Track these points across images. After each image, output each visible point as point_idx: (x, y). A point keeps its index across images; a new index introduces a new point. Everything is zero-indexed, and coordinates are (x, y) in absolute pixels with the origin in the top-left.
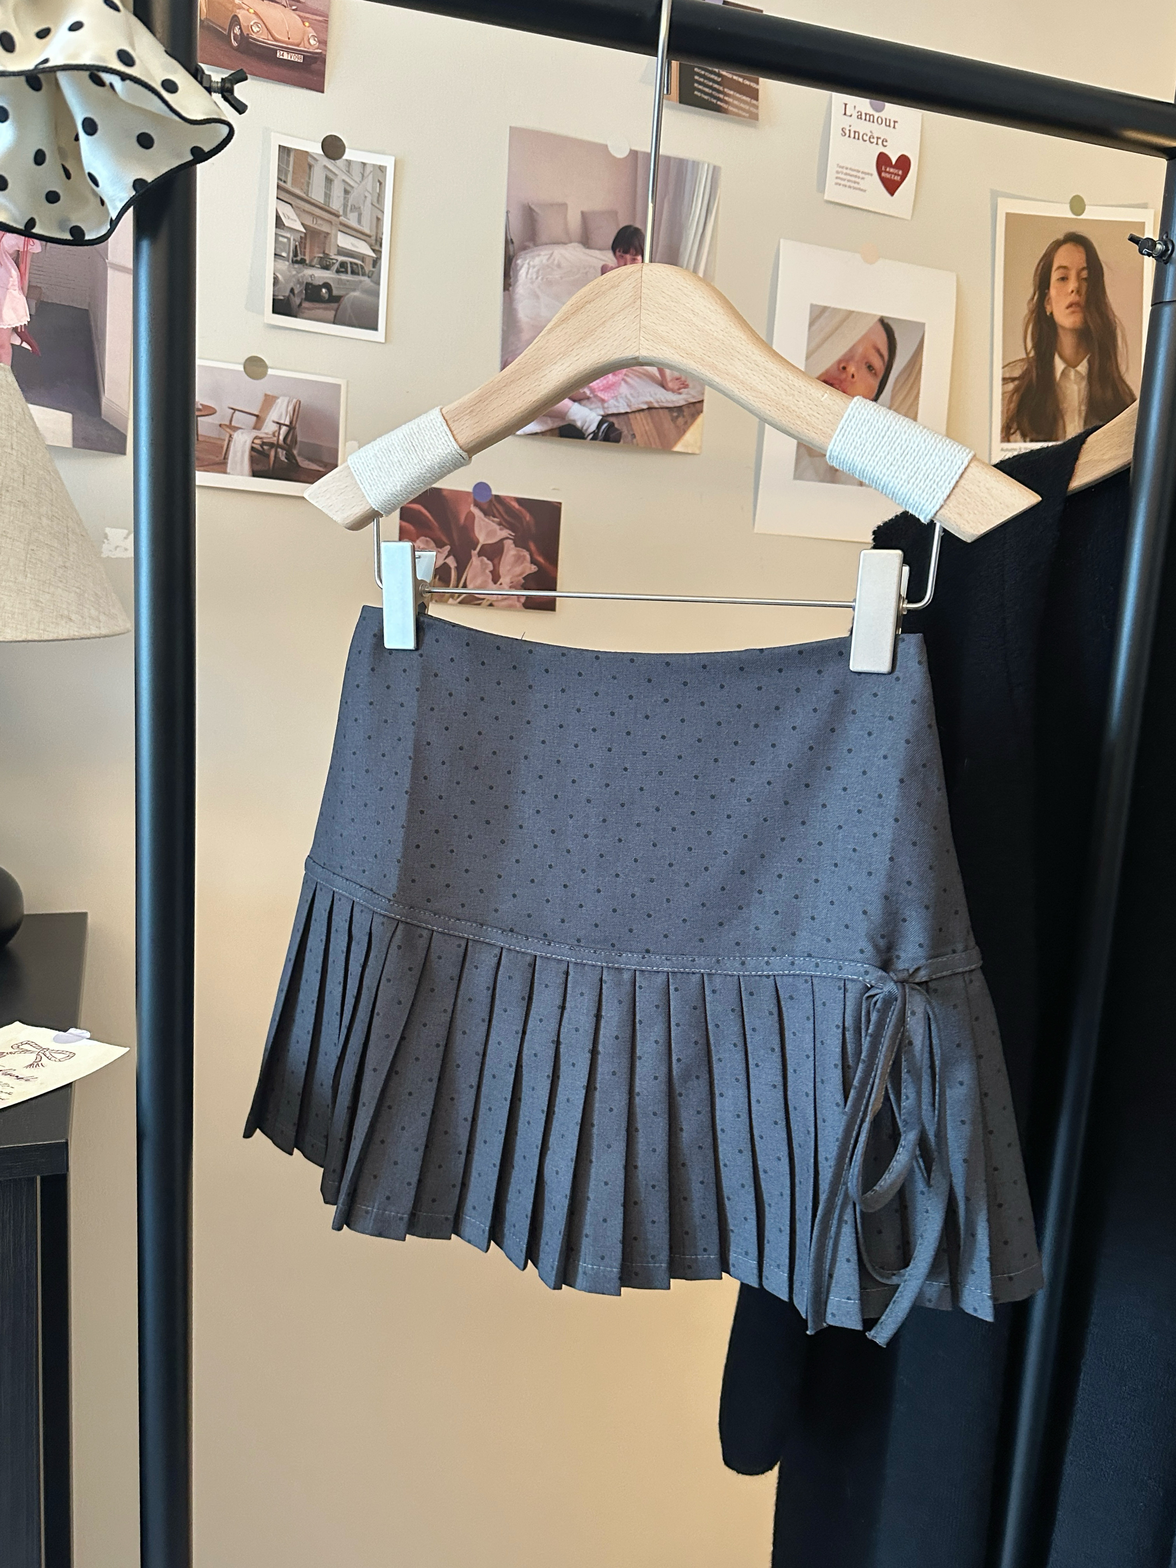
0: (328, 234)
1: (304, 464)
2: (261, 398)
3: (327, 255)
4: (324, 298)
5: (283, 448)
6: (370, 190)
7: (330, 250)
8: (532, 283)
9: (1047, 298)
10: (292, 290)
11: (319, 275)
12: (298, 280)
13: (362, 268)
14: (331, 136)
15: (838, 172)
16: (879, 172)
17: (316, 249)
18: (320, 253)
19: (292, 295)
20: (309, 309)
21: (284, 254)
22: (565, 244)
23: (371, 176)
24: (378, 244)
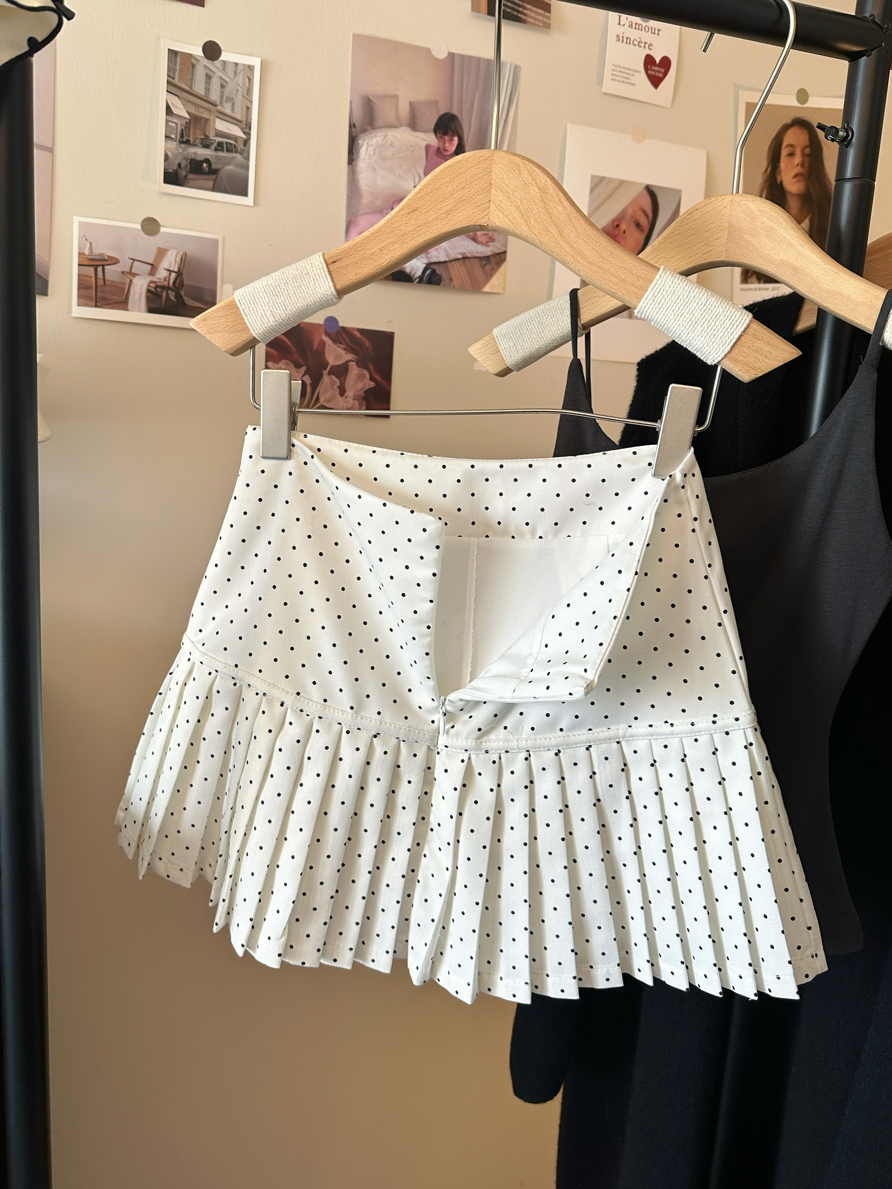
0: (208, 120)
1: (190, 302)
2: (155, 251)
3: (207, 137)
4: (204, 170)
5: (172, 290)
6: (241, 84)
7: (209, 133)
9: (778, 170)
10: (179, 165)
11: (201, 153)
12: (184, 157)
13: (235, 146)
14: (210, 41)
15: (613, 70)
16: (646, 69)
18: (201, 135)
19: (179, 169)
20: (191, 179)
21: (173, 136)
22: (396, 127)
23: (241, 74)
24: (248, 127)
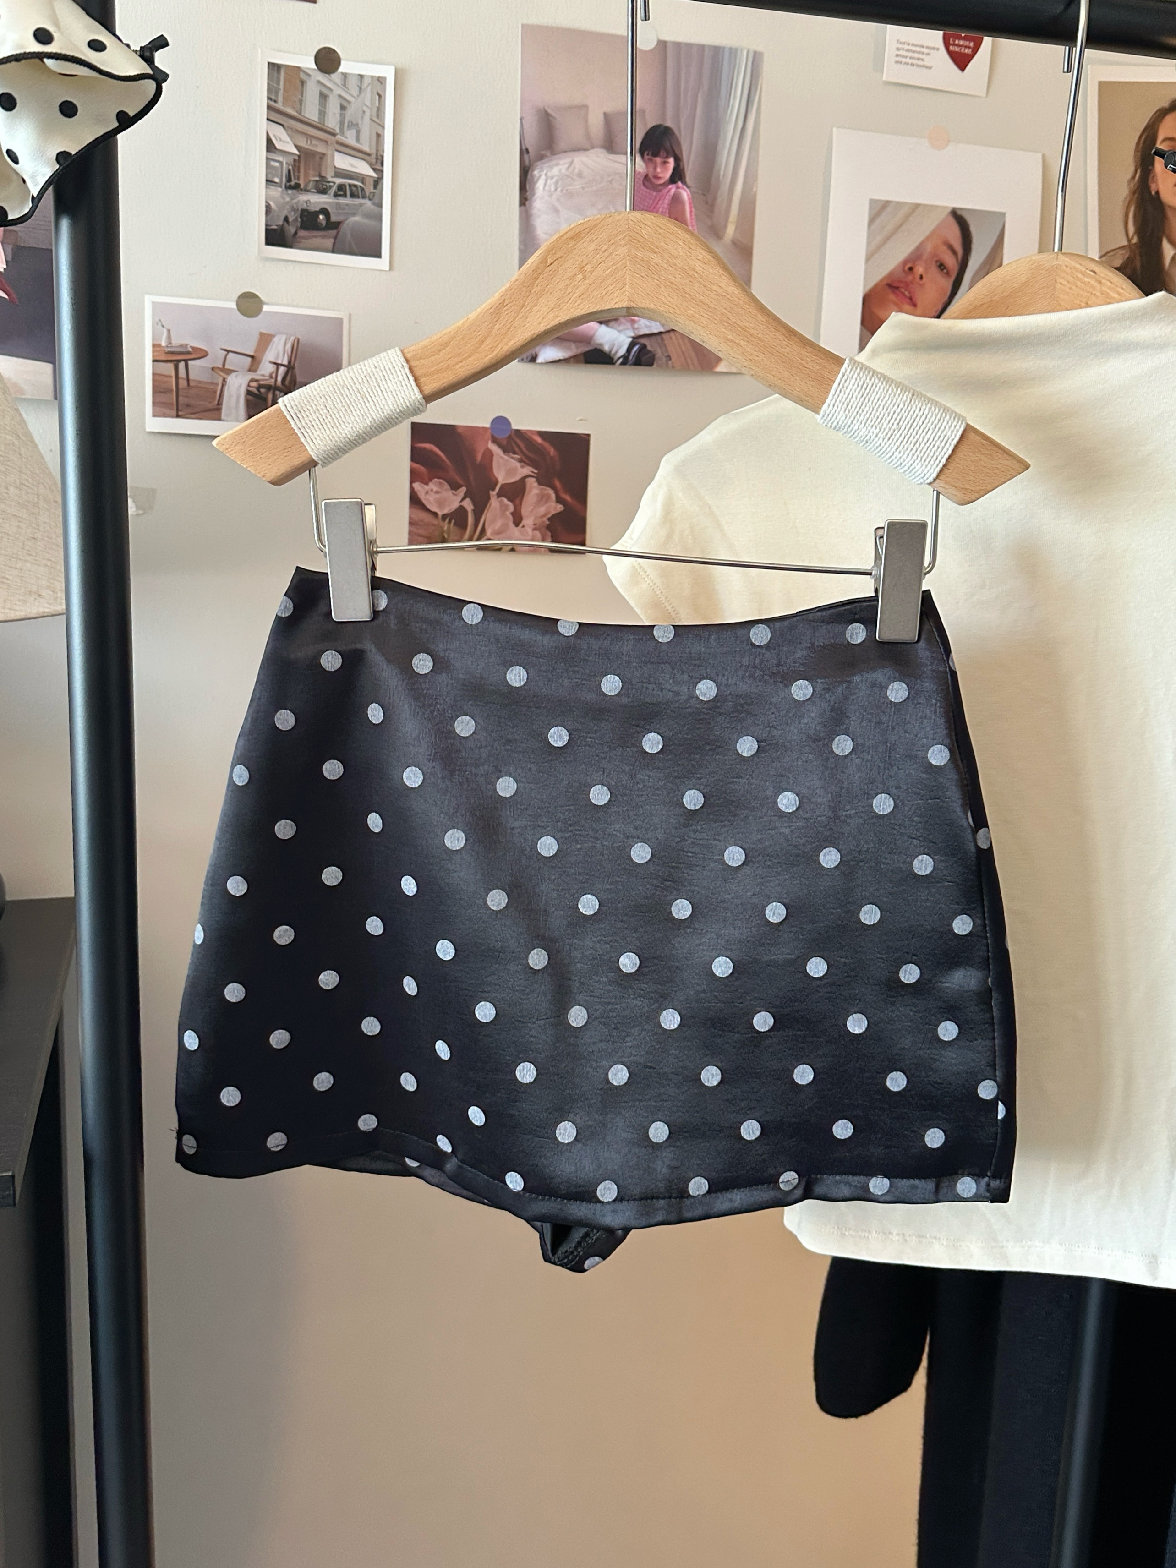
0: (324, 154)
2: (256, 338)
3: (323, 178)
4: (321, 224)
5: (280, 391)
6: (368, 103)
7: (326, 173)
8: (551, 196)
9: (1152, 175)
10: (286, 219)
11: (315, 200)
12: (293, 207)
13: (362, 189)
14: (325, 48)
15: (898, 49)
16: (949, 43)
17: (311, 172)
18: (315, 176)
19: (286, 224)
20: (304, 238)
21: (277, 180)
22: (586, 150)
23: (369, 89)
24: (379, 162)
